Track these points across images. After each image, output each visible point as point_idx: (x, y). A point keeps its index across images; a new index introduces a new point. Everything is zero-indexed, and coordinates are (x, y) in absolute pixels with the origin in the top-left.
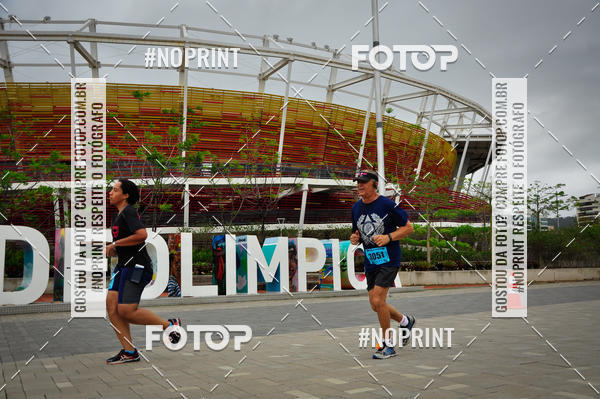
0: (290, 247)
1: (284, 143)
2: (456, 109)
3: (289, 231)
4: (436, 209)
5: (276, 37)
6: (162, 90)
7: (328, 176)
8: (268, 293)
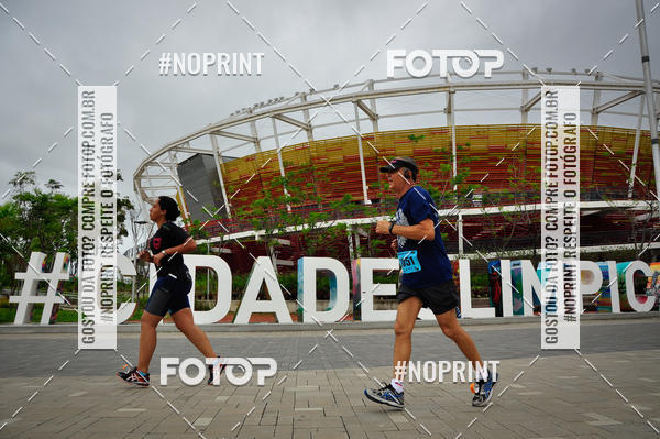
5: (535, 70)
6: (432, 132)
7: (598, 198)
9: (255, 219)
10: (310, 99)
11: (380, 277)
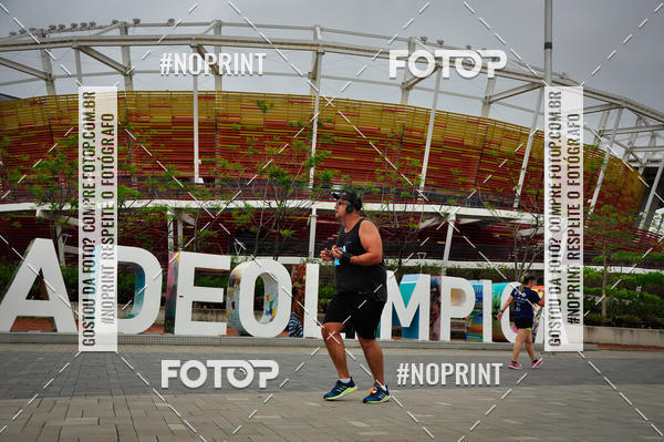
0: (432, 287)
1: (429, 164)
2: (647, 126)
3: (431, 267)
4: (614, 251)
5: (424, 40)
6: (290, 100)
7: (480, 205)
8: (404, 340)
9: (37, 188)
10: (133, 32)
11: (203, 277)
